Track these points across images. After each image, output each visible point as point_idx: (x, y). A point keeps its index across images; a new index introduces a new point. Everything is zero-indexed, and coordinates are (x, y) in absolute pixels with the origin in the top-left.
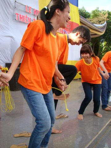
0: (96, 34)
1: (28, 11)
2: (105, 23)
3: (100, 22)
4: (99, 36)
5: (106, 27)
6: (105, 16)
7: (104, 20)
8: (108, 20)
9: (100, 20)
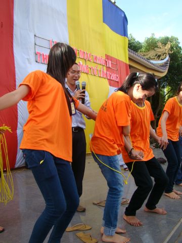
2: (168, 58)
3: (159, 56)
5: (168, 65)
6: (166, 48)
7: (165, 53)
8: (170, 52)
9: (159, 54)
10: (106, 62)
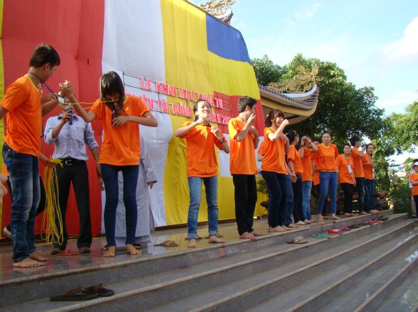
0: (296, 116)
1: (147, 88)
2: (315, 88)
3: (302, 87)
4: (304, 119)
5: (317, 98)
6: (312, 73)
7: (311, 82)
8: (319, 80)
9: (302, 83)
10: (215, 101)
